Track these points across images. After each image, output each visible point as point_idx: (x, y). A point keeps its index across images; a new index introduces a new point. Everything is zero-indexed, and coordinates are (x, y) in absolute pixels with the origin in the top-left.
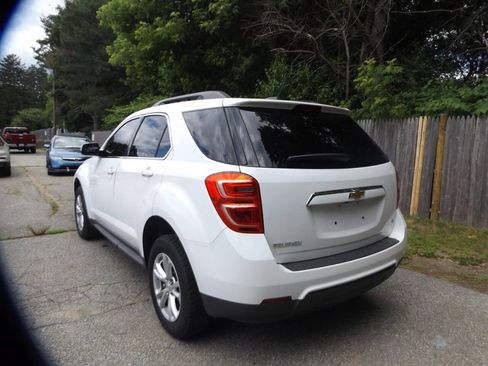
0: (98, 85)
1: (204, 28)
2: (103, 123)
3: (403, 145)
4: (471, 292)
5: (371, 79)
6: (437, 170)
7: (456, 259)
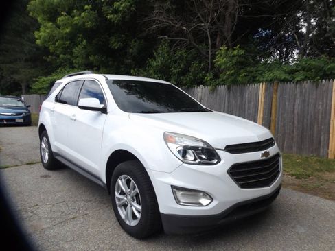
0: (26, 61)
1: (111, 19)
2: (31, 88)
3: (250, 102)
4: (308, 196)
5: (225, 59)
6: (273, 118)
7: (292, 175)
